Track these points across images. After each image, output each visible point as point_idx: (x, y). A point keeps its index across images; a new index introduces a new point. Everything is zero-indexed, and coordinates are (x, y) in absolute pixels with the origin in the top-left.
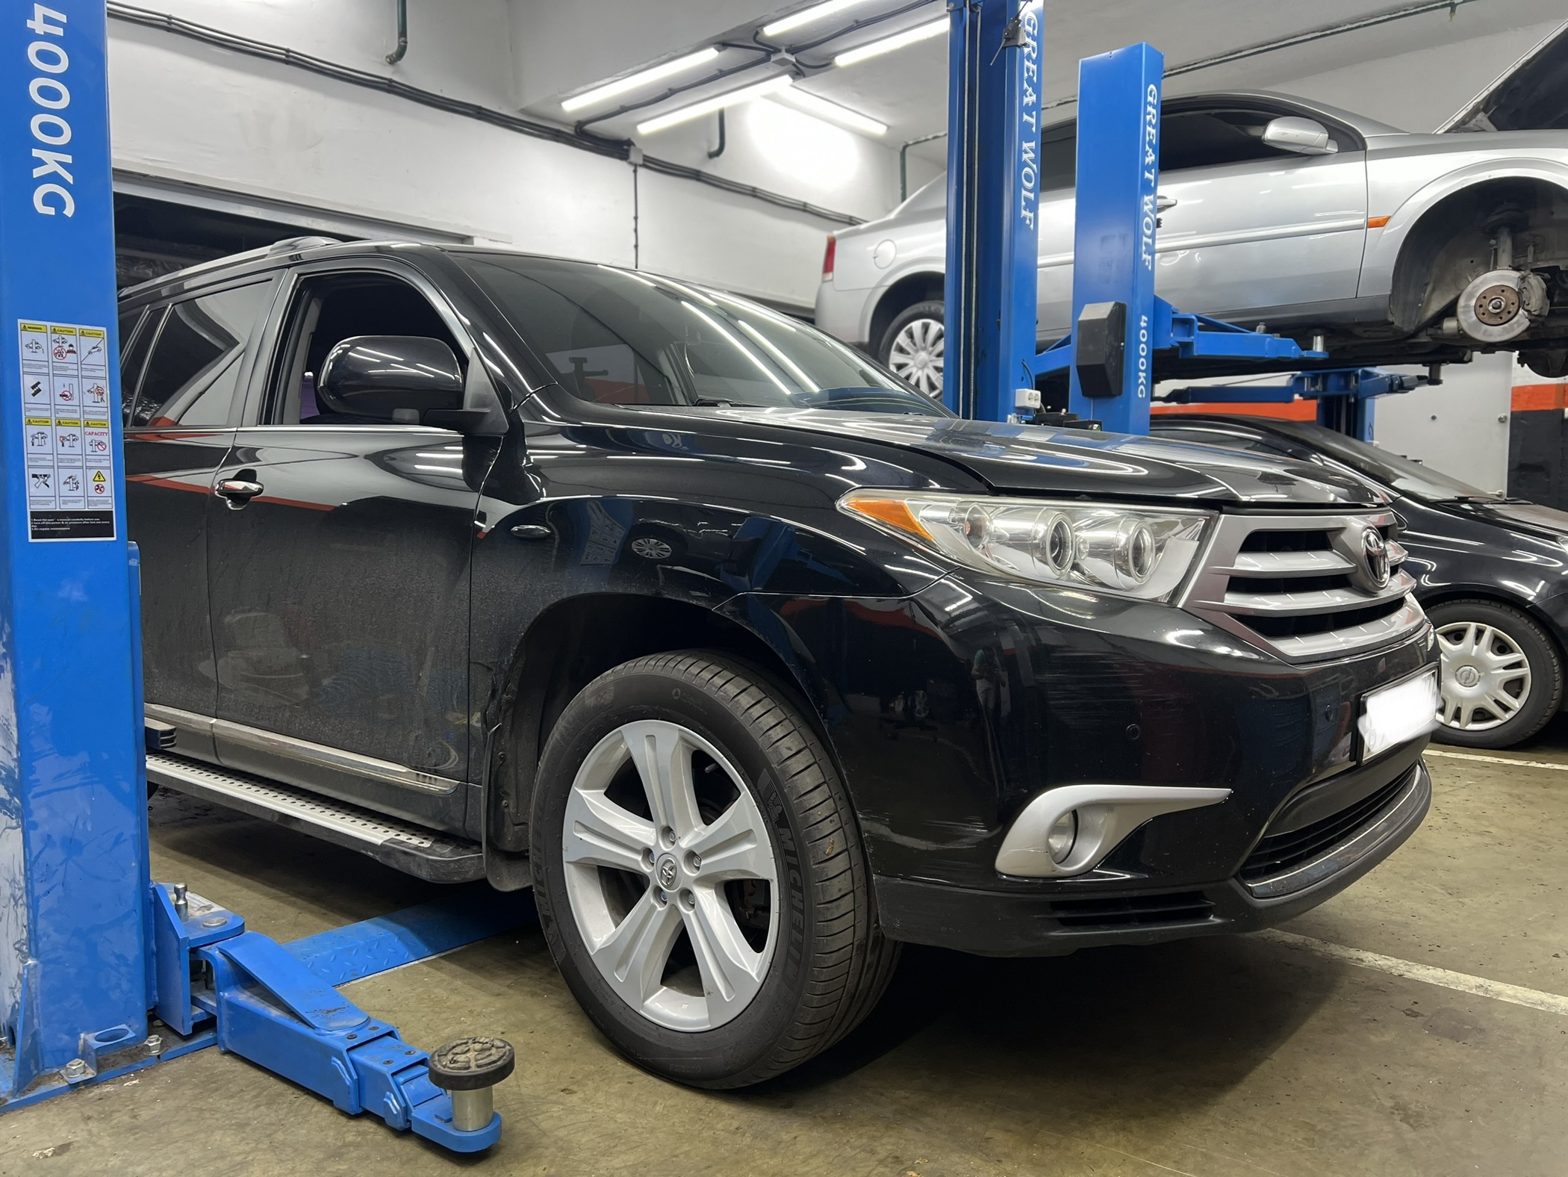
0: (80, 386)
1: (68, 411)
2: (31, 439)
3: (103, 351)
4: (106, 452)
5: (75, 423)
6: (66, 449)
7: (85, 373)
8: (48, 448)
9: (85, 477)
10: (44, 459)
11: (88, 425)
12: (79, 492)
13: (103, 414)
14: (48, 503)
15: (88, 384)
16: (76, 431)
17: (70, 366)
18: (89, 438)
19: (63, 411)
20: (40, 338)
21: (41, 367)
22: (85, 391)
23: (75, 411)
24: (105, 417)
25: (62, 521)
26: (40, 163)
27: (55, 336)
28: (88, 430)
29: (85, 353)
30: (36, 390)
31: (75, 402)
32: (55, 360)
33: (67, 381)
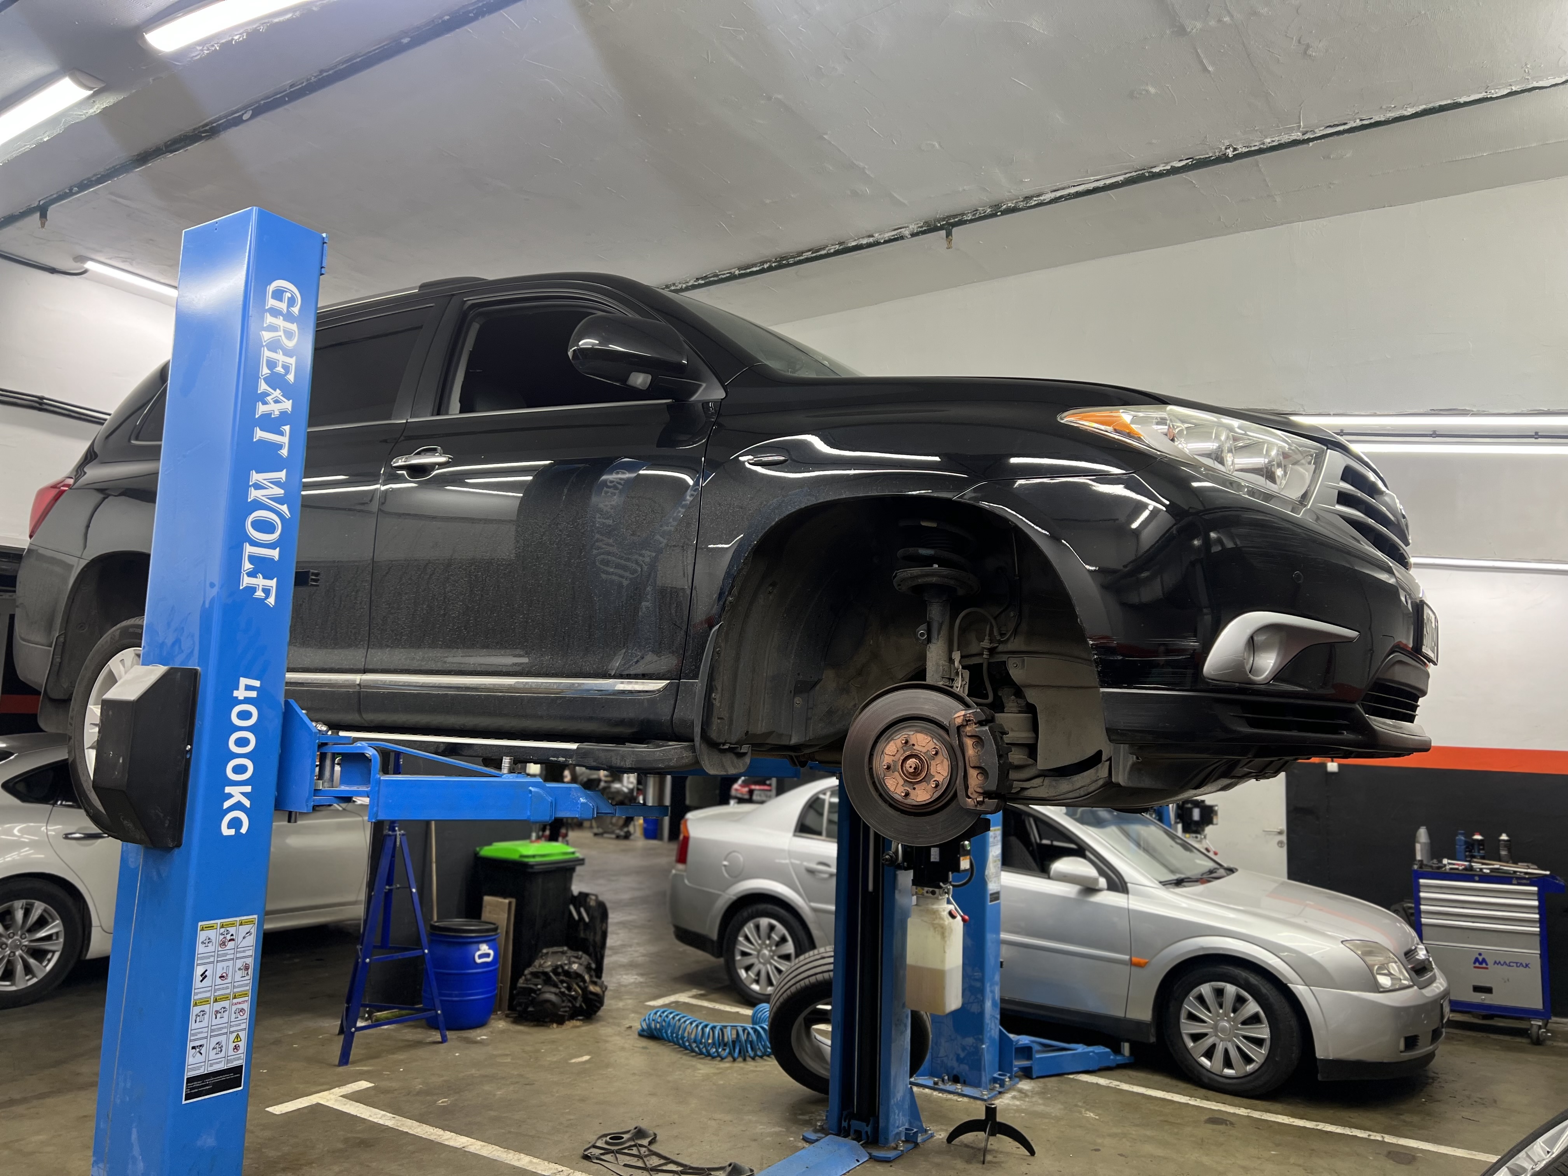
0: (234, 965)
1: (223, 989)
2: (194, 1018)
3: (252, 935)
4: (245, 1017)
5: (225, 998)
6: (219, 1021)
7: (238, 955)
8: (204, 1024)
9: (228, 1039)
10: (202, 1032)
11: (235, 997)
12: (222, 1054)
13: (247, 985)
14: (199, 1068)
15: (240, 963)
16: (226, 1004)
17: (229, 952)
18: (234, 1008)
19: (219, 989)
20: (211, 934)
21: (209, 957)
22: (237, 969)
23: (227, 988)
24: (247, 988)
25: (207, 1081)
26: (230, 796)
27: (222, 930)
28: (235, 1001)
29: (241, 938)
30: (204, 976)
31: (229, 980)
32: (220, 949)
33: (225, 964)
